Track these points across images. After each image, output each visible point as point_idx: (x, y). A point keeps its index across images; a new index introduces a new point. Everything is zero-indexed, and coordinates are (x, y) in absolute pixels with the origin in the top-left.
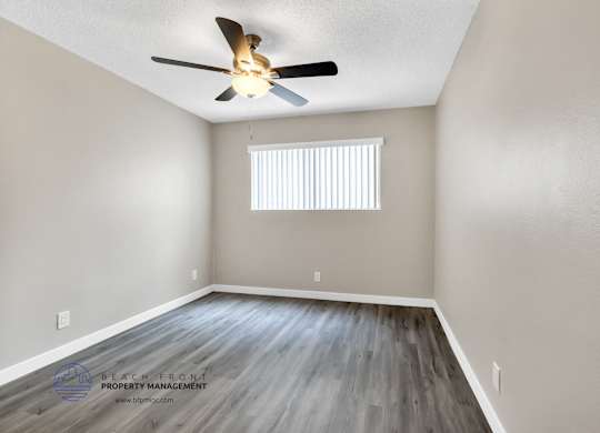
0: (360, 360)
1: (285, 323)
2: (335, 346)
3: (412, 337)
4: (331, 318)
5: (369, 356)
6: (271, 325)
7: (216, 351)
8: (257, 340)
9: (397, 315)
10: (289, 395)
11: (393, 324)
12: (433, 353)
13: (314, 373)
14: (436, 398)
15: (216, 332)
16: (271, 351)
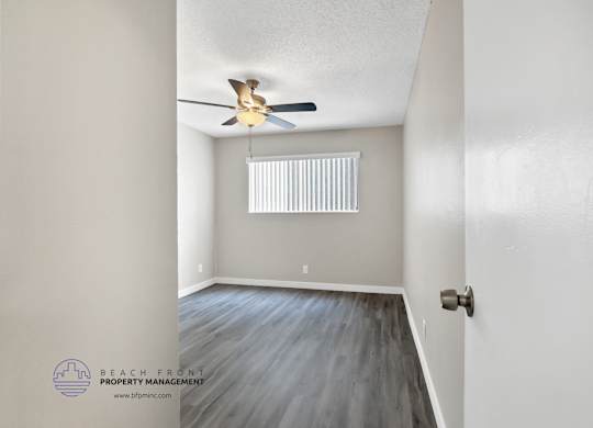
0: (335, 330)
1: (277, 306)
2: (317, 320)
3: (380, 315)
4: (315, 302)
5: (343, 327)
6: (266, 307)
7: (223, 324)
8: (256, 316)
9: (371, 300)
10: (280, 350)
11: (366, 305)
12: (393, 324)
13: (299, 338)
14: (388, 352)
15: (221, 312)
16: (267, 324)
